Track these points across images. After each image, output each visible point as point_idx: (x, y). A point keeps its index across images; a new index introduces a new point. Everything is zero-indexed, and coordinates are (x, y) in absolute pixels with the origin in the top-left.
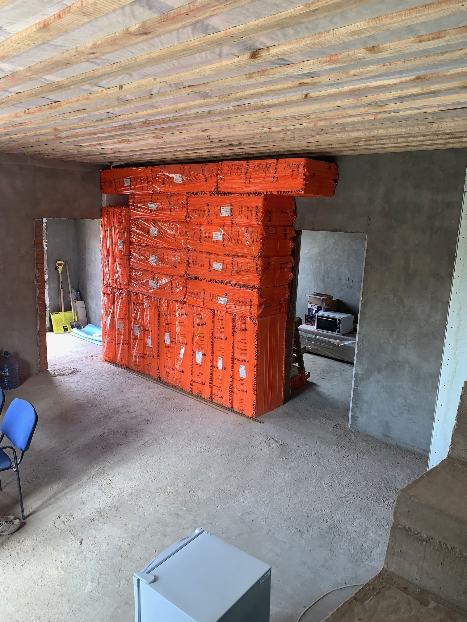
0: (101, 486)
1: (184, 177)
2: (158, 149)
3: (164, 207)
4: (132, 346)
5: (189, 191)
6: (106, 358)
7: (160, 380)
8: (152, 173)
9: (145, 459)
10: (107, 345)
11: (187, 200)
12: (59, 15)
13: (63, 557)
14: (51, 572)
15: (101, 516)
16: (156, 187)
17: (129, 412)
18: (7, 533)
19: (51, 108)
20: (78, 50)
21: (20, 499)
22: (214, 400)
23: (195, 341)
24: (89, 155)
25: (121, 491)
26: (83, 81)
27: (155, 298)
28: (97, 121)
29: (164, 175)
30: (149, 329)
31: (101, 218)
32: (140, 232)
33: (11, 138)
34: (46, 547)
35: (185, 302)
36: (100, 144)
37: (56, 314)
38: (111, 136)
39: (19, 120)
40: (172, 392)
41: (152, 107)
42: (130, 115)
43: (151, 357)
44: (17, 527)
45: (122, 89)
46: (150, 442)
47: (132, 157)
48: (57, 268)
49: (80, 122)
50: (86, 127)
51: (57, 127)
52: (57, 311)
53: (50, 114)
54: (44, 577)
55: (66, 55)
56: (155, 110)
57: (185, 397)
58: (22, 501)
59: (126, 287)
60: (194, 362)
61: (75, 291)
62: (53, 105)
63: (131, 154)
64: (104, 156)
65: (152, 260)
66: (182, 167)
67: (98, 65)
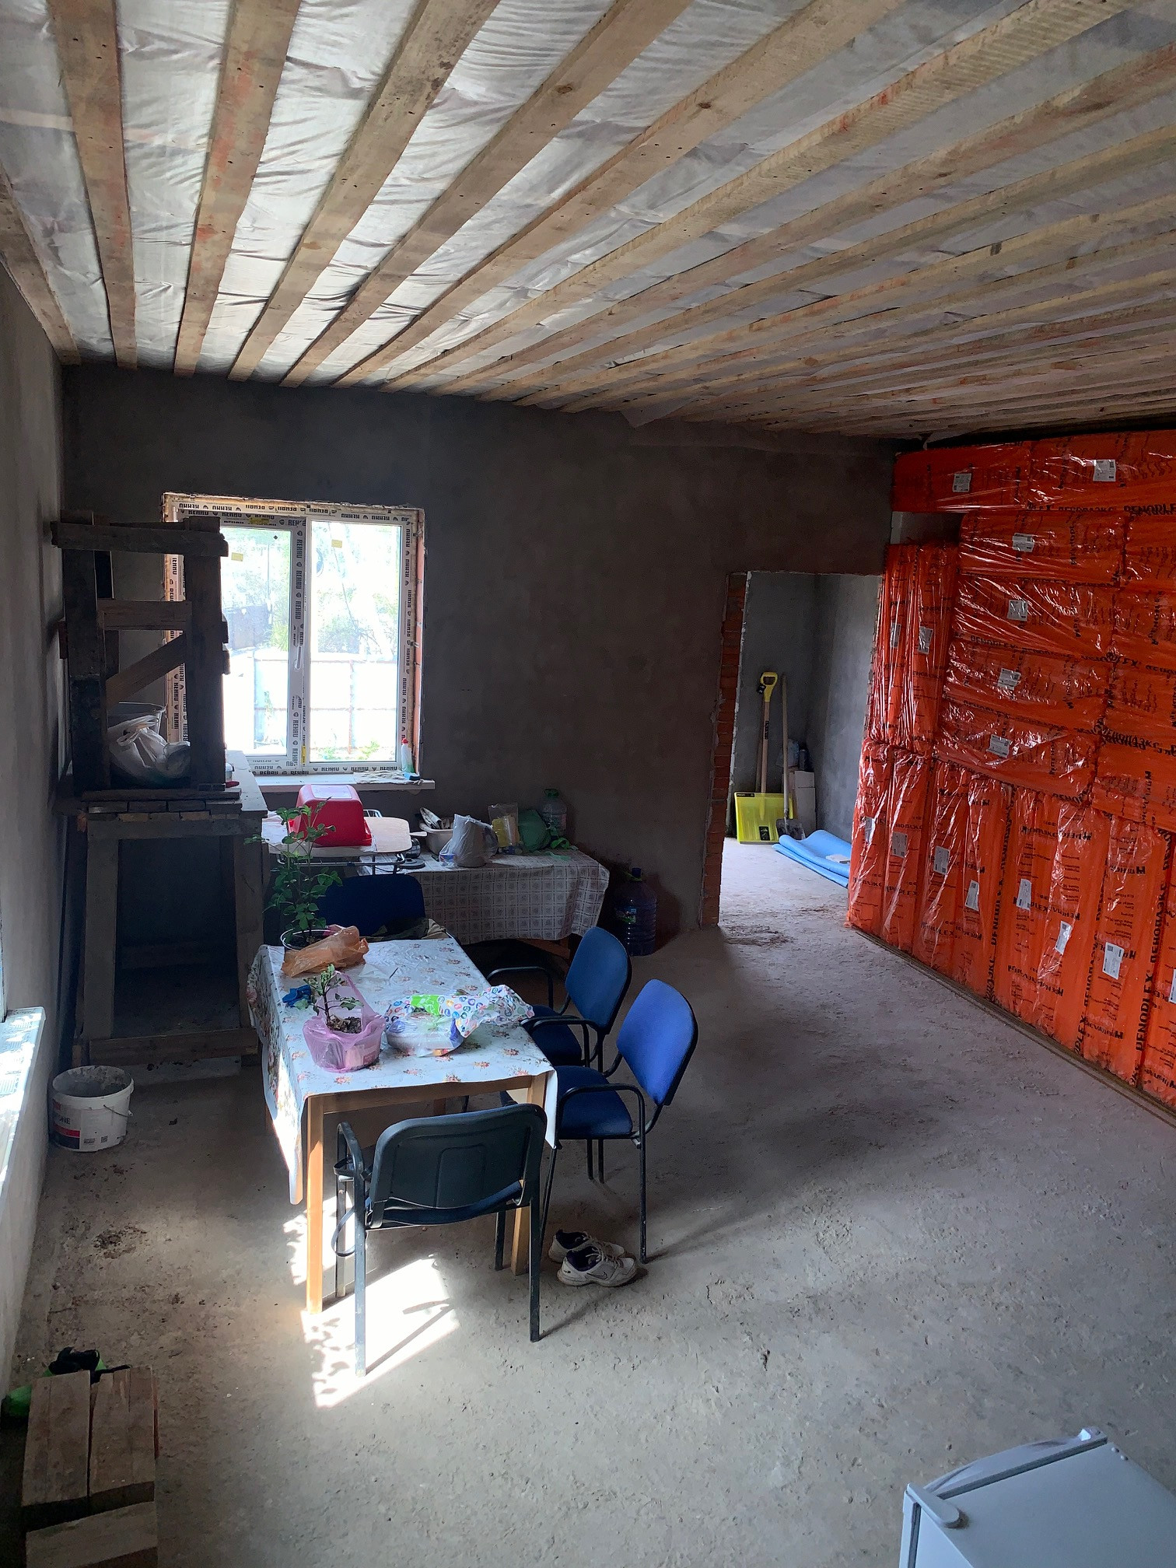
0: (821, 1235)
1: (1124, 467)
2: (1060, 394)
3: (1055, 545)
4: (924, 899)
5: (1133, 504)
6: (855, 919)
7: (994, 1002)
8: (1032, 456)
9: (937, 1197)
10: (862, 886)
11: (1125, 526)
12: (884, 97)
13: (723, 1379)
14: (694, 1405)
15: (818, 1311)
16: (1040, 492)
17: (905, 1068)
18: (607, 1282)
19: (813, 314)
20: (911, 170)
21: (640, 1213)
22: (1145, 1086)
23: (1104, 914)
24: (874, 418)
25: (870, 1263)
26: (904, 243)
27: (1001, 782)
28: (916, 335)
29: (1067, 462)
30: (975, 863)
31: (884, 573)
32: (982, 609)
33: (707, 388)
34: (687, 1343)
35: (1088, 803)
36: (908, 390)
37: (746, 796)
38: (941, 369)
39: (732, 347)
40: (1022, 1040)
41: (1071, 288)
42: (1003, 315)
43: (974, 935)
44: (628, 1277)
45: (997, 252)
46: (955, 1157)
47: (986, 419)
48: (760, 688)
49: (870, 341)
50: (883, 352)
51: (814, 357)
52: (750, 789)
53: (806, 327)
54: (676, 1411)
55: (877, 188)
56: (1076, 297)
57: (1059, 1060)
58: (645, 1219)
59: (927, 747)
60: (1095, 971)
61: (795, 746)
62: (816, 307)
63: (983, 410)
64: (913, 418)
65: (1006, 684)
66: (1122, 442)
67: (949, 199)
